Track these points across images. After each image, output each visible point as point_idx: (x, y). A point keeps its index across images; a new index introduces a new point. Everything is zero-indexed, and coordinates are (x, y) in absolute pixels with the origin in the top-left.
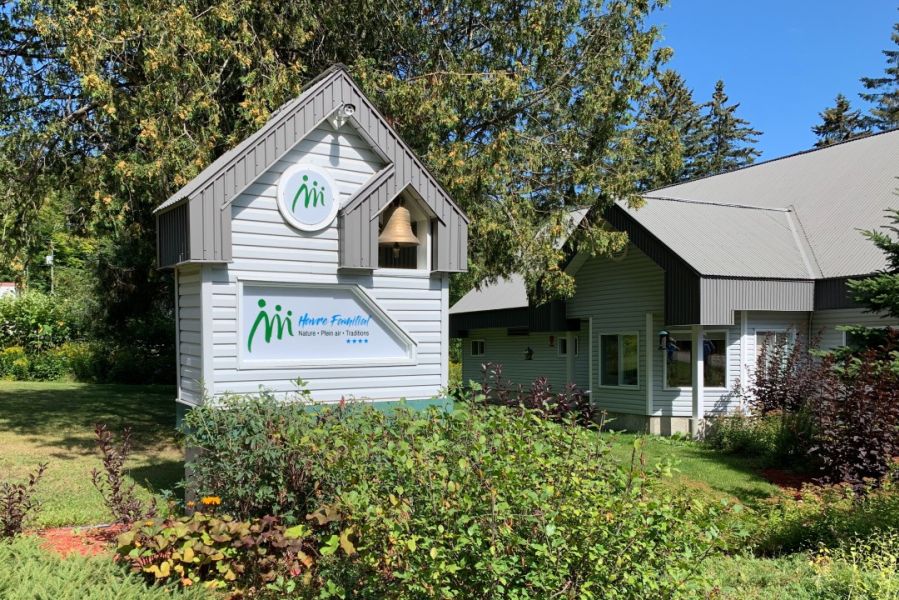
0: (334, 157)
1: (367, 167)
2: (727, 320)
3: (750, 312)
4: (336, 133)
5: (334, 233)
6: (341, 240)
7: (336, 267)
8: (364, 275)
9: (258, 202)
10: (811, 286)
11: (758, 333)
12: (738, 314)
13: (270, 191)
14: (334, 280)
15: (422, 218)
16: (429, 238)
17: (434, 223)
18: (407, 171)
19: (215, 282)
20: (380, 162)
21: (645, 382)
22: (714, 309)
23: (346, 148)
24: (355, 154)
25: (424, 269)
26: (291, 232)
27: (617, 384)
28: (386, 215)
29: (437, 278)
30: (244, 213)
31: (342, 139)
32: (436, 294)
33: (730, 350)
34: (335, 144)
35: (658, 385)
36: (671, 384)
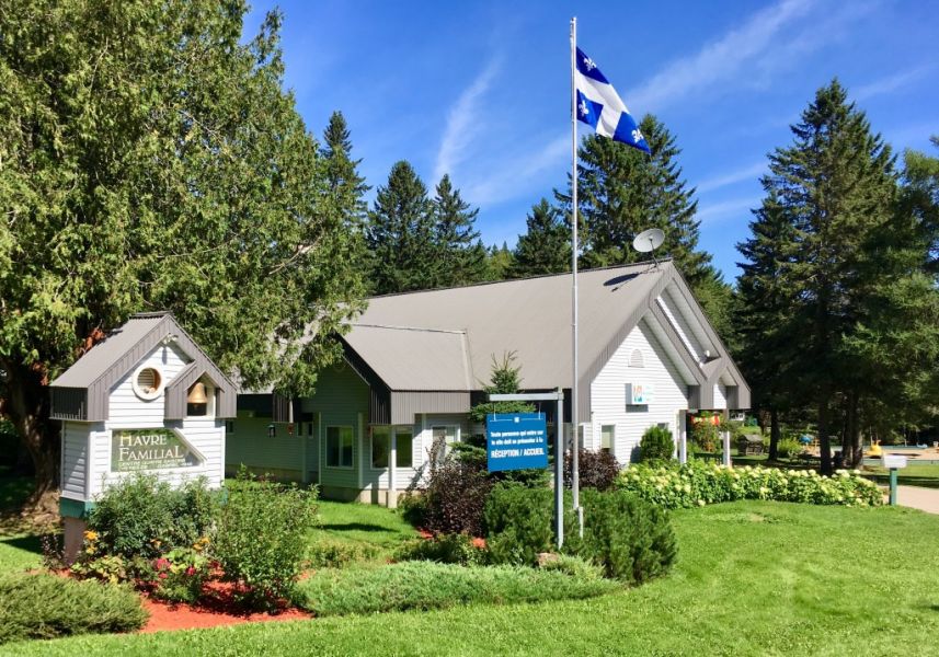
0: (164, 359)
1: (182, 363)
2: (411, 421)
3: (427, 415)
4: (165, 346)
5: (162, 399)
6: (166, 403)
7: (162, 419)
8: (179, 423)
9: (122, 386)
10: (468, 395)
11: (434, 428)
12: (418, 417)
13: (129, 380)
14: (162, 425)
15: (210, 387)
16: (214, 398)
17: (217, 391)
18: (204, 365)
19: (98, 431)
20: (189, 360)
21: (357, 463)
22: (401, 413)
23: (171, 354)
24: (175, 356)
25: (211, 416)
26: (137, 400)
27: (337, 465)
28: (190, 390)
29: (218, 422)
30: (115, 393)
31: (168, 349)
32: (218, 429)
33: (415, 441)
34: (165, 352)
35: (366, 466)
36: (376, 466)
